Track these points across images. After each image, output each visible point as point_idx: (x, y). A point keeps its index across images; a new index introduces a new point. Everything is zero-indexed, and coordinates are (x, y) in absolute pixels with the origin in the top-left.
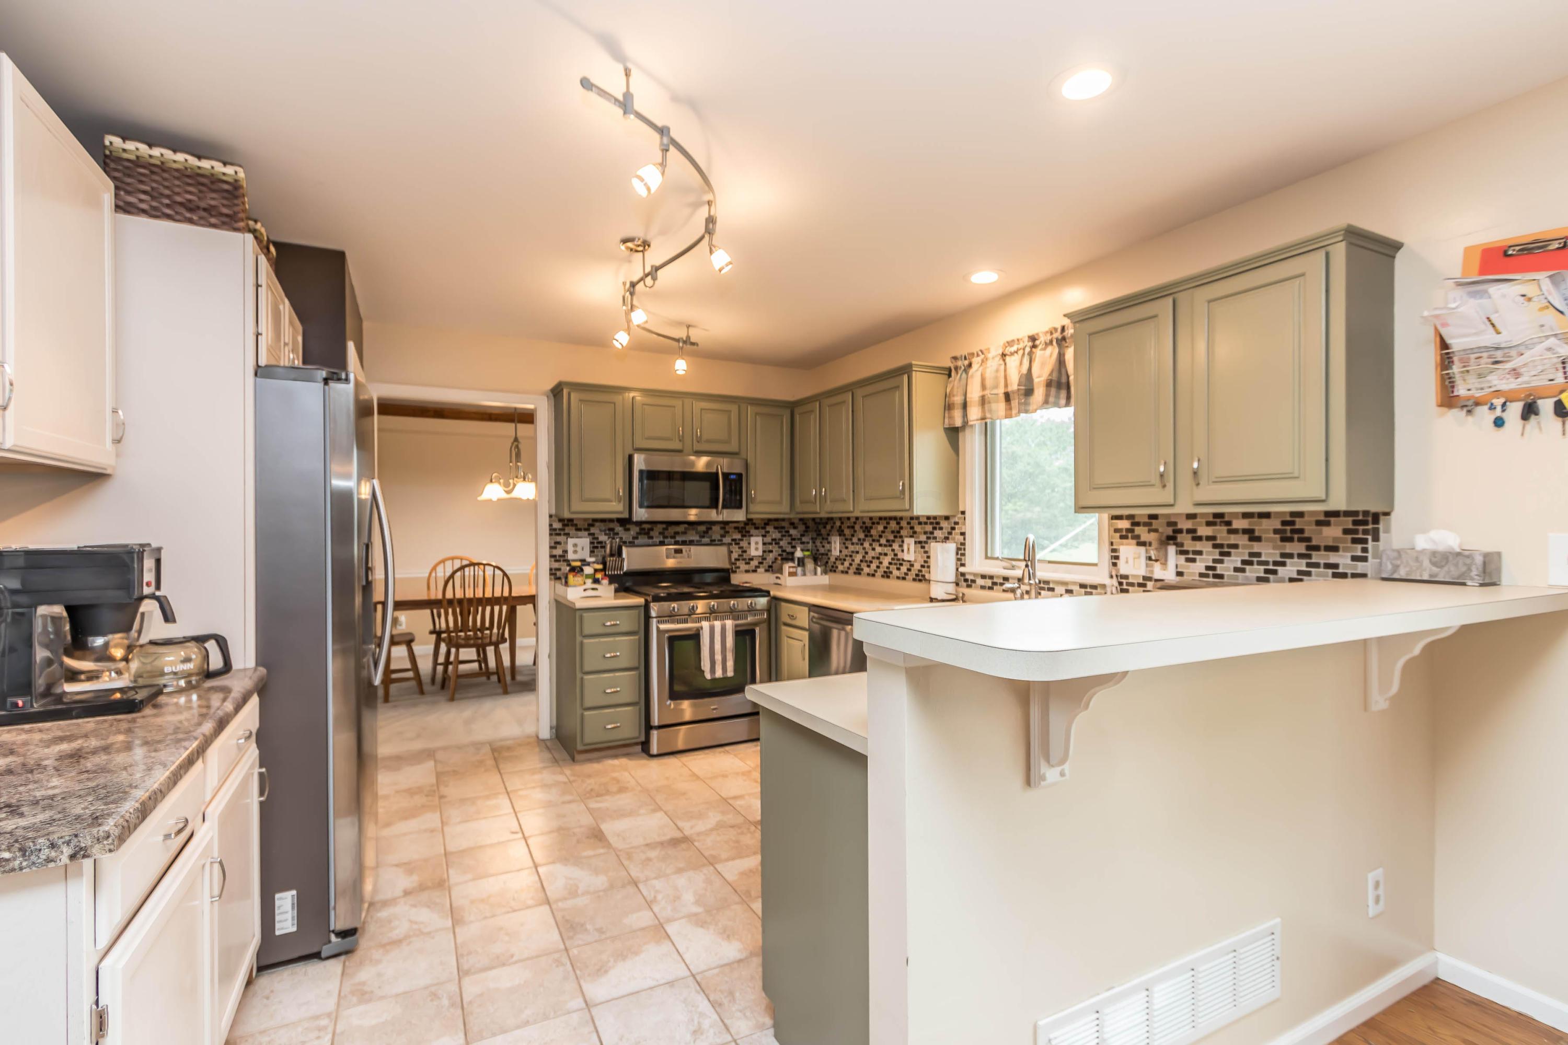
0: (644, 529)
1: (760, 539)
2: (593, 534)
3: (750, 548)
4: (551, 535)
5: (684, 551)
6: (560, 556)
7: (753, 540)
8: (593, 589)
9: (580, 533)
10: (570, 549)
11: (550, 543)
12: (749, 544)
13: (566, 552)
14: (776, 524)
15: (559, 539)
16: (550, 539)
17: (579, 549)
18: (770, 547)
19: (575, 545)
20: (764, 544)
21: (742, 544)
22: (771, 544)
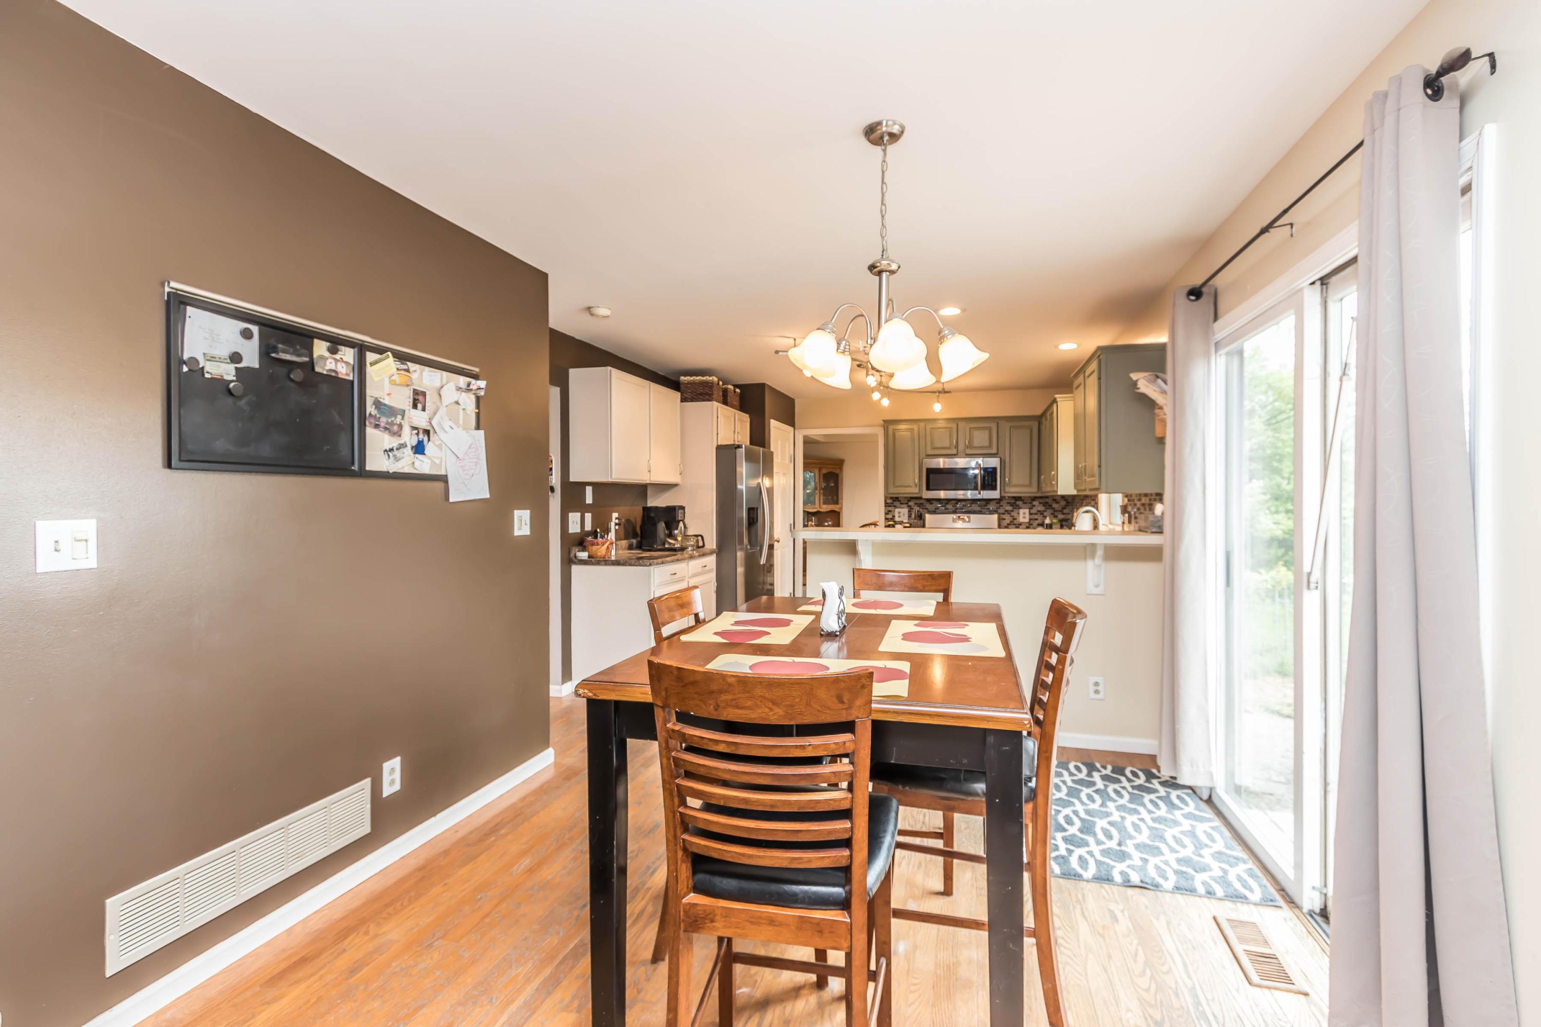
1: (1027, 511)
2: (910, 506)
3: (1019, 516)
4: (885, 506)
6: (890, 517)
7: (1021, 511)
9: (902, 506)
10: (897, 515)
11: (885, 511)
12: (1019, 514)
13: (894, 516)
14: (1041, 501)
15: (890, 509)
16: (885, 509)
17: (901, 514)
18: (1036, 517)
19: (899, 513)
20: (1030, 514)
21: (1013, 514)
22: (1036, 514)
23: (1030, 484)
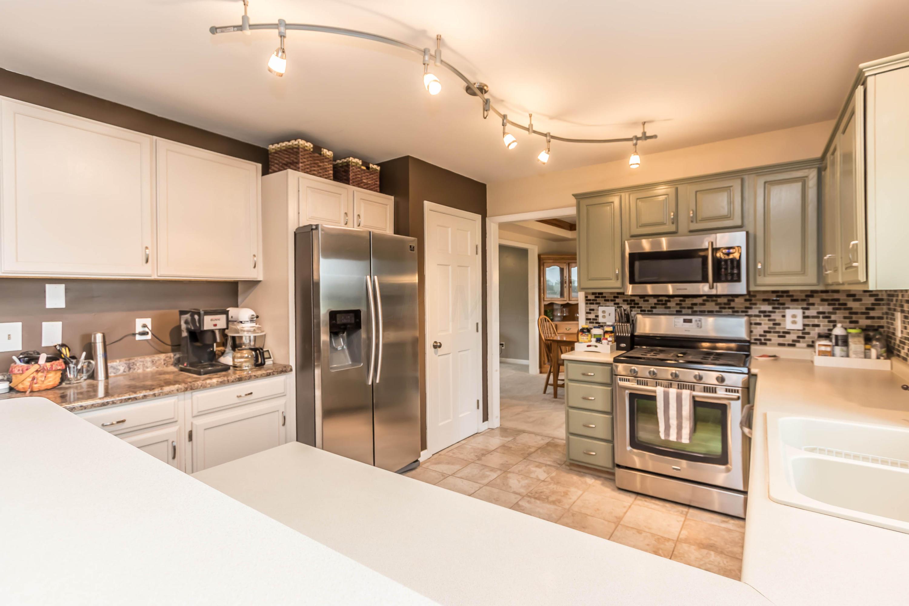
0: (662, 301)
1: (799, 313)
2: (618, 304)
3: (785, 321)
4: (587, 304)
5: (693, 321)
6: (594, 319)
7: (789, 313)
8: (596, 346)
9: (608, 303)
10: (600, 314)
11: (586, 310)
12: (784, 316)
13: (597, 316)
14: (824, 296)
15: (592, 307)
16: (586, 307)
17: (607, 314)
18: (816, 321)
19: (604, 312)
20: (805, 317)
21: (773, 316)
22: (817, 317)
23: (803, 271)
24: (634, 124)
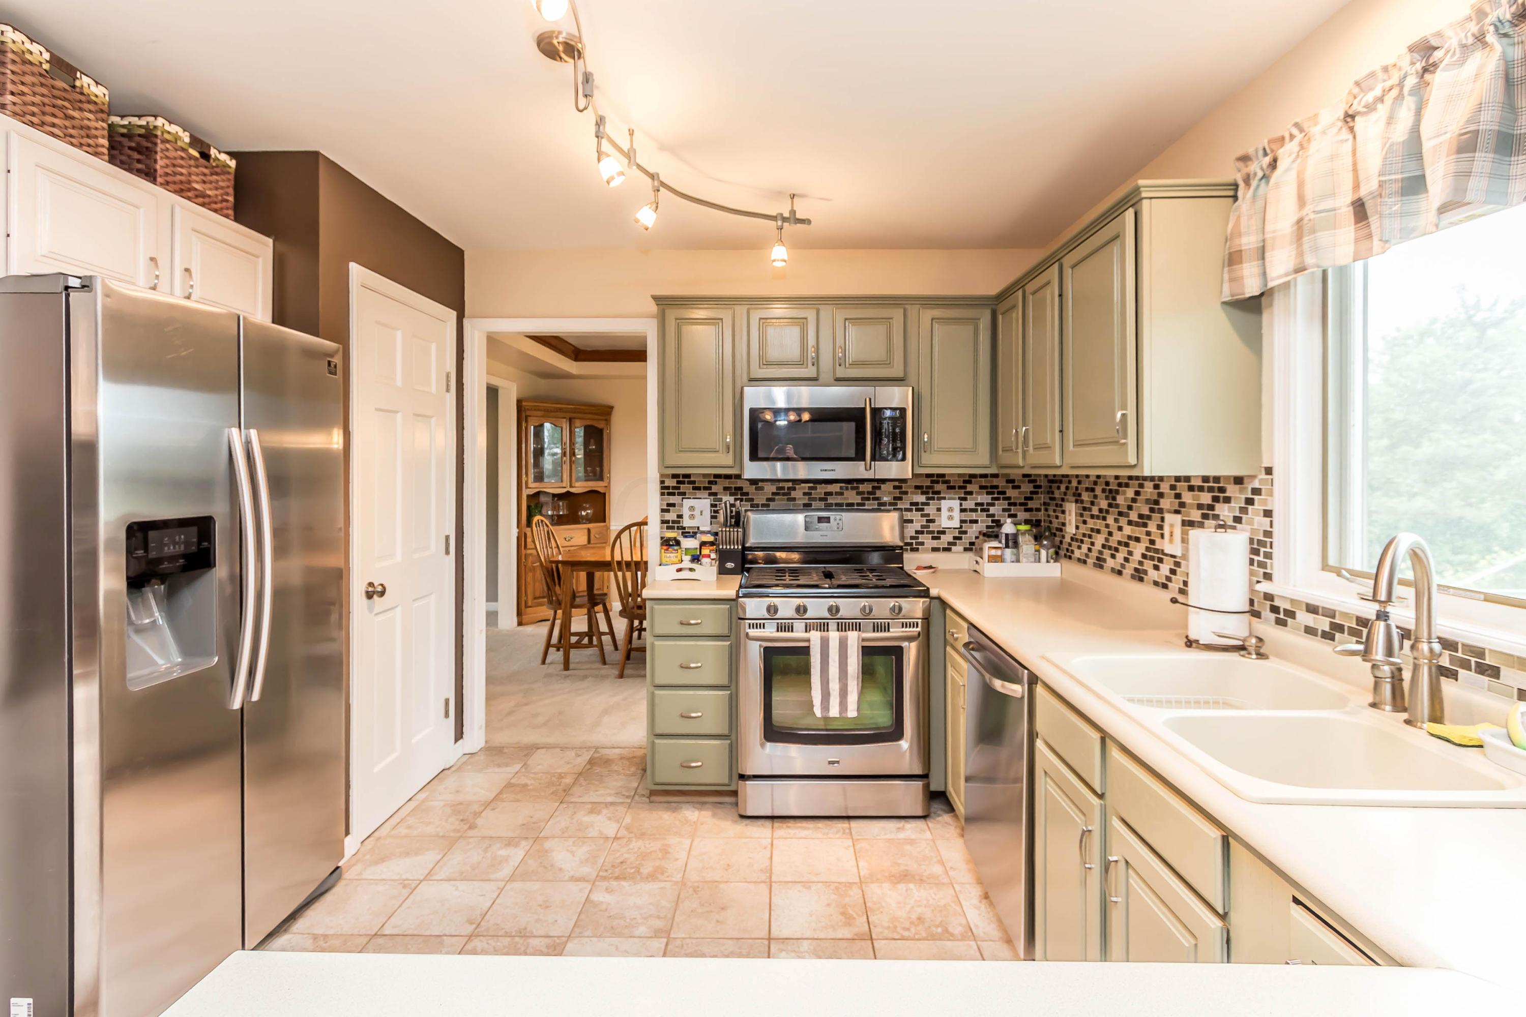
0: (783, 488)
1: (956, 504)
2: (715, 494)
3: (940, 516)
4: (662, 494)
5: (832, 520)
6: (674, 522)
7: (945, 504)
8: (691, 570)
9: (699, 494)
10: (686, 513)
11: (661, 505)
12: (939, 510)
13: (680, 516)
14: (983, 482)
15: (672, 499)
16: (662, 500)
17: (697, 513)
18: (974, 516)
19: (692, 508)
20: (963, 510)
21: (927, 510)
22: (975, 510)
23: (974, 450)
24: (778, 194)
